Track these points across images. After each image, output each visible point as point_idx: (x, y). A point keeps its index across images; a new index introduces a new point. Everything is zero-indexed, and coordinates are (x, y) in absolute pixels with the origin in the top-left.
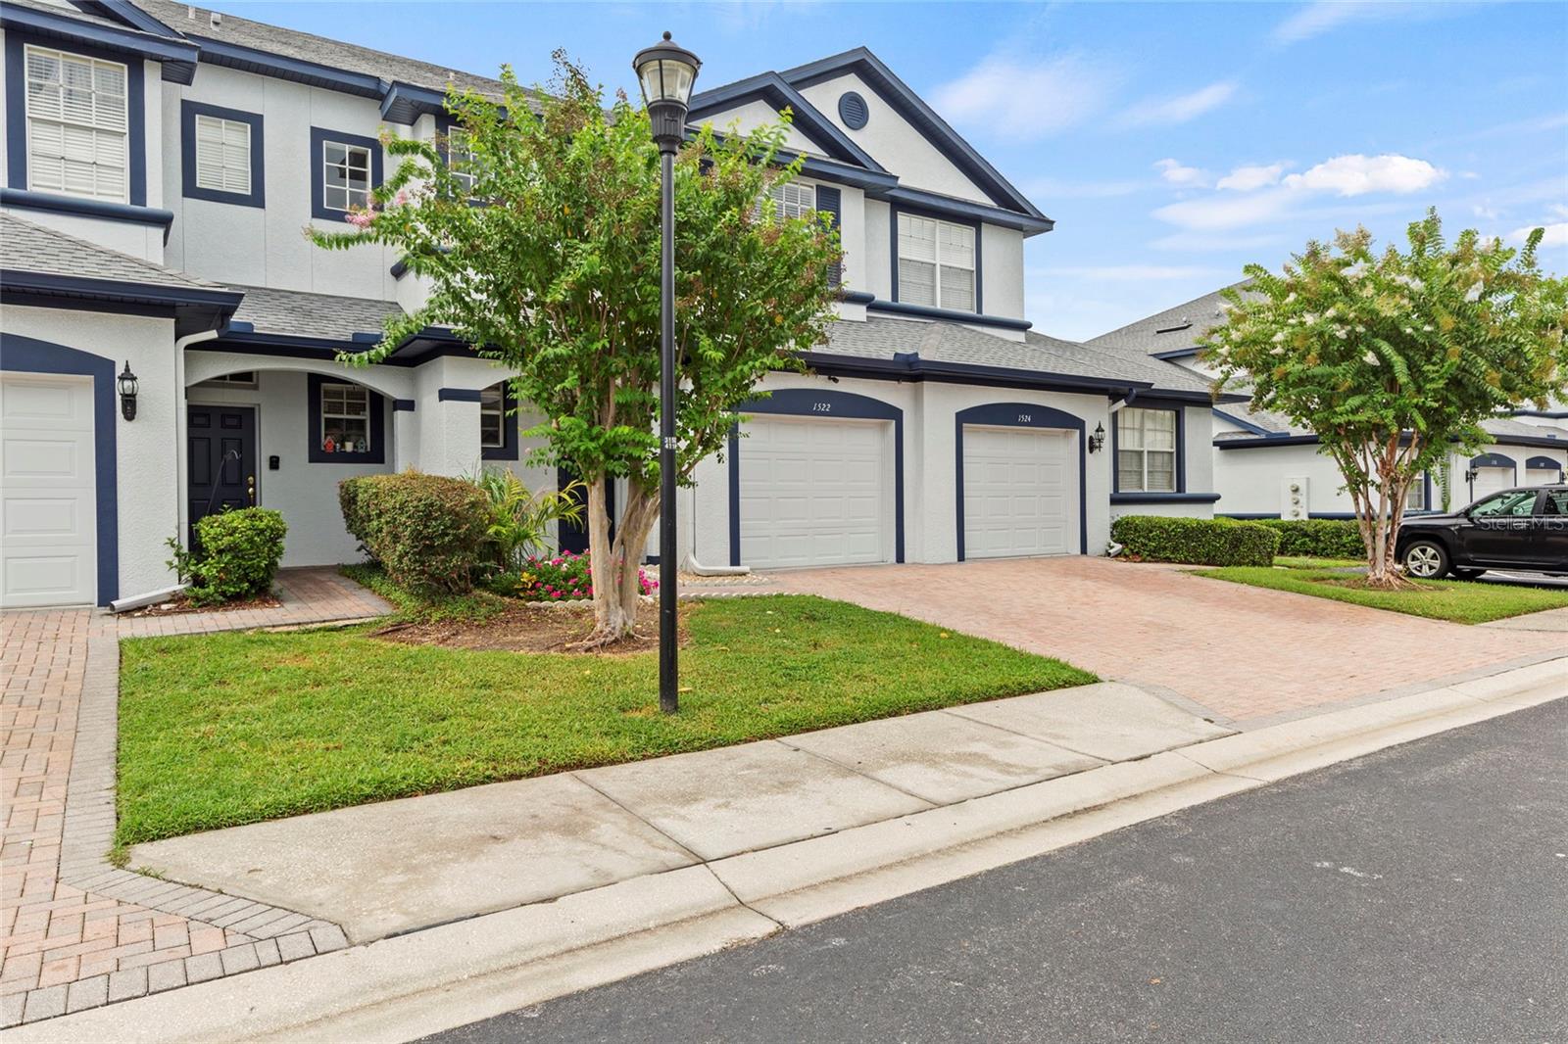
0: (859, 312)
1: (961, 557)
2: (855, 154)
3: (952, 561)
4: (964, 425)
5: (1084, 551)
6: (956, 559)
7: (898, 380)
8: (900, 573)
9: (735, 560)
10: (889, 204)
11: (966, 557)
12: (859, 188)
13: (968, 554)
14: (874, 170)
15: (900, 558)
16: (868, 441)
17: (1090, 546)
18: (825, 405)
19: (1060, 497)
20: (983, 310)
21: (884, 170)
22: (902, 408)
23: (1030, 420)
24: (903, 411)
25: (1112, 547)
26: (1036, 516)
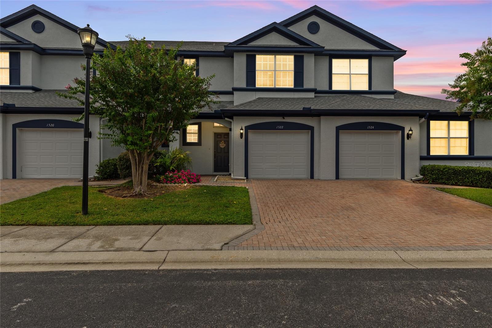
0: (312, 95)
1: (337, 177)
2: (305, 41)
3: (333, 179)
4: (340, 131)
5: (403, 177)
6: (335, 178)
7: (312, 117)
8: (312, 182)
9: (246, 175)
10: (328, 57)
11: (339, 178)
12: (312, 53)
13: (340, 176)
14: (315, 46)
15: (312, 177)
16: (303, 138)
17: (407, 176)
18: (281, 127)
19: (393, 157)
20: (372, 88)
21: (319, 45)
22: (313, 126)
23: (373, 128)
24: (313, 127)
25: (417, 177)
26: (380, 164)
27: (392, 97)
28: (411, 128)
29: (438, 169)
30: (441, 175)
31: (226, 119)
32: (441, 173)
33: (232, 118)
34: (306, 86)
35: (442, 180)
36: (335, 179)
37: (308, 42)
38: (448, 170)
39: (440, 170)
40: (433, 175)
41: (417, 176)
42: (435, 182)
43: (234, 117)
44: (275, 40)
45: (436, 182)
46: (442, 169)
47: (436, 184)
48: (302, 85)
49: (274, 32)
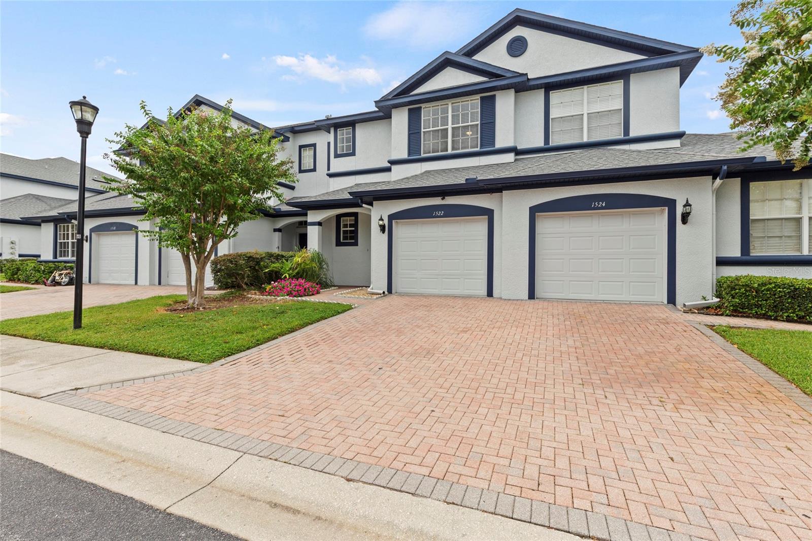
0: (510, 157)
1: (532, 296)
2: (494, 71)
3: (523, 298)
4: (537, 214)
5: (672, 299)
7: (490, 193)
9: (389, 287)
10: (541, 89)
11: (536, 297)
12: (509, 89)
13: (538, 292)
14: (510, 76)
15: (490, 293)
16: (479, 227)
17: (679, 299)
18: (440, 212)
19: (655, 259)
20: (630, 133)
21: (518, 73)
22: (492, 208)
23: (604, 205)
24: (493, 210)
25: (705, 300)
26: (623, 273)
27: (676, 143)
28: (687, 200)
29: (747, 285)
30: (753, 298)
31: (364, 205)
32: (754, 294)
33: (371, 205)
34: (499, 144)
35: (760, 309)
36: (527, 298)
37: (499, 72)
38: (774, 287)
39: (753, 288)
40: (733, 297)
41: (704, 298)
42: (741, 313)
43: (374, 202)
44: (451, 78)
45: (744, 313)
46: (756, 285)
47: (742, 316)
48: (493, 143)
49: (449, 68)
